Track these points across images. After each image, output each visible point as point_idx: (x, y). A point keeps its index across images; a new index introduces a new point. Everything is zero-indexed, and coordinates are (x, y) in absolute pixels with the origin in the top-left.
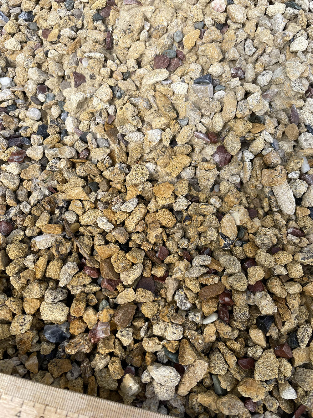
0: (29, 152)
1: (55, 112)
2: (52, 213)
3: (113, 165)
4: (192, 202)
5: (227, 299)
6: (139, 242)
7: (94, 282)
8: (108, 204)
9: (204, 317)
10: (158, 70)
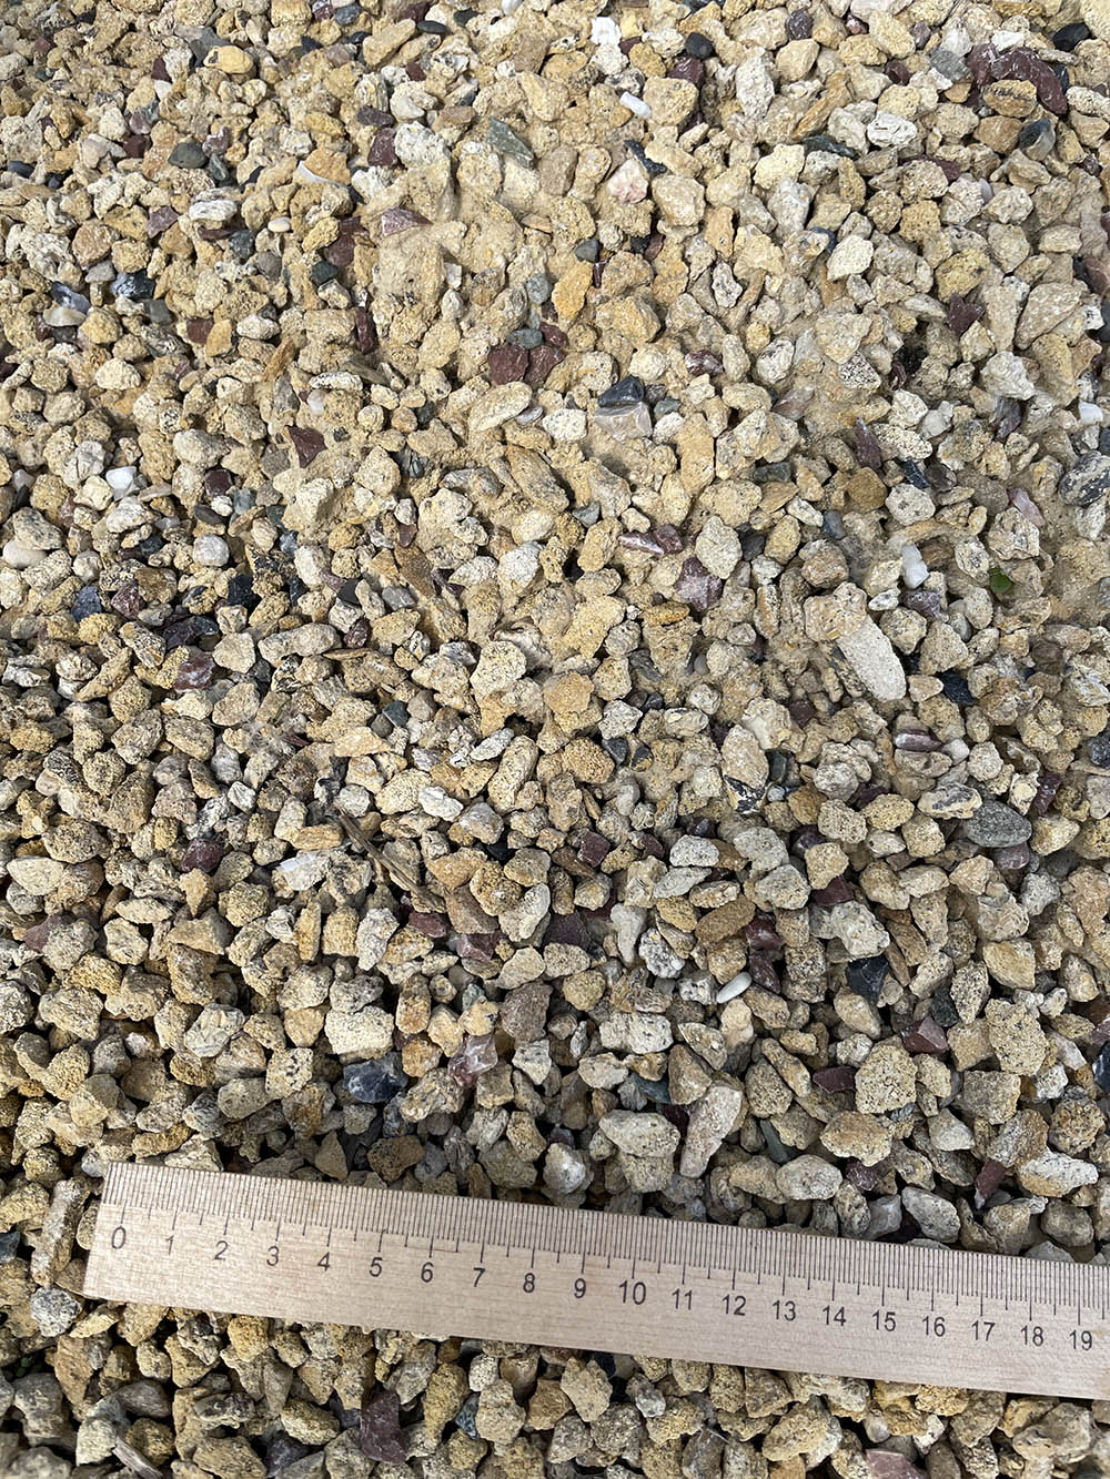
0: (221, 655)
1: (262, 536)
2: (308, 799)
3: (434, 649)
4: (645, 711)
5: (764, 935)
6: (530, 832)
7: (441, 946)
8: (440, 749)
9: (718, 987)
10: (502, 389)
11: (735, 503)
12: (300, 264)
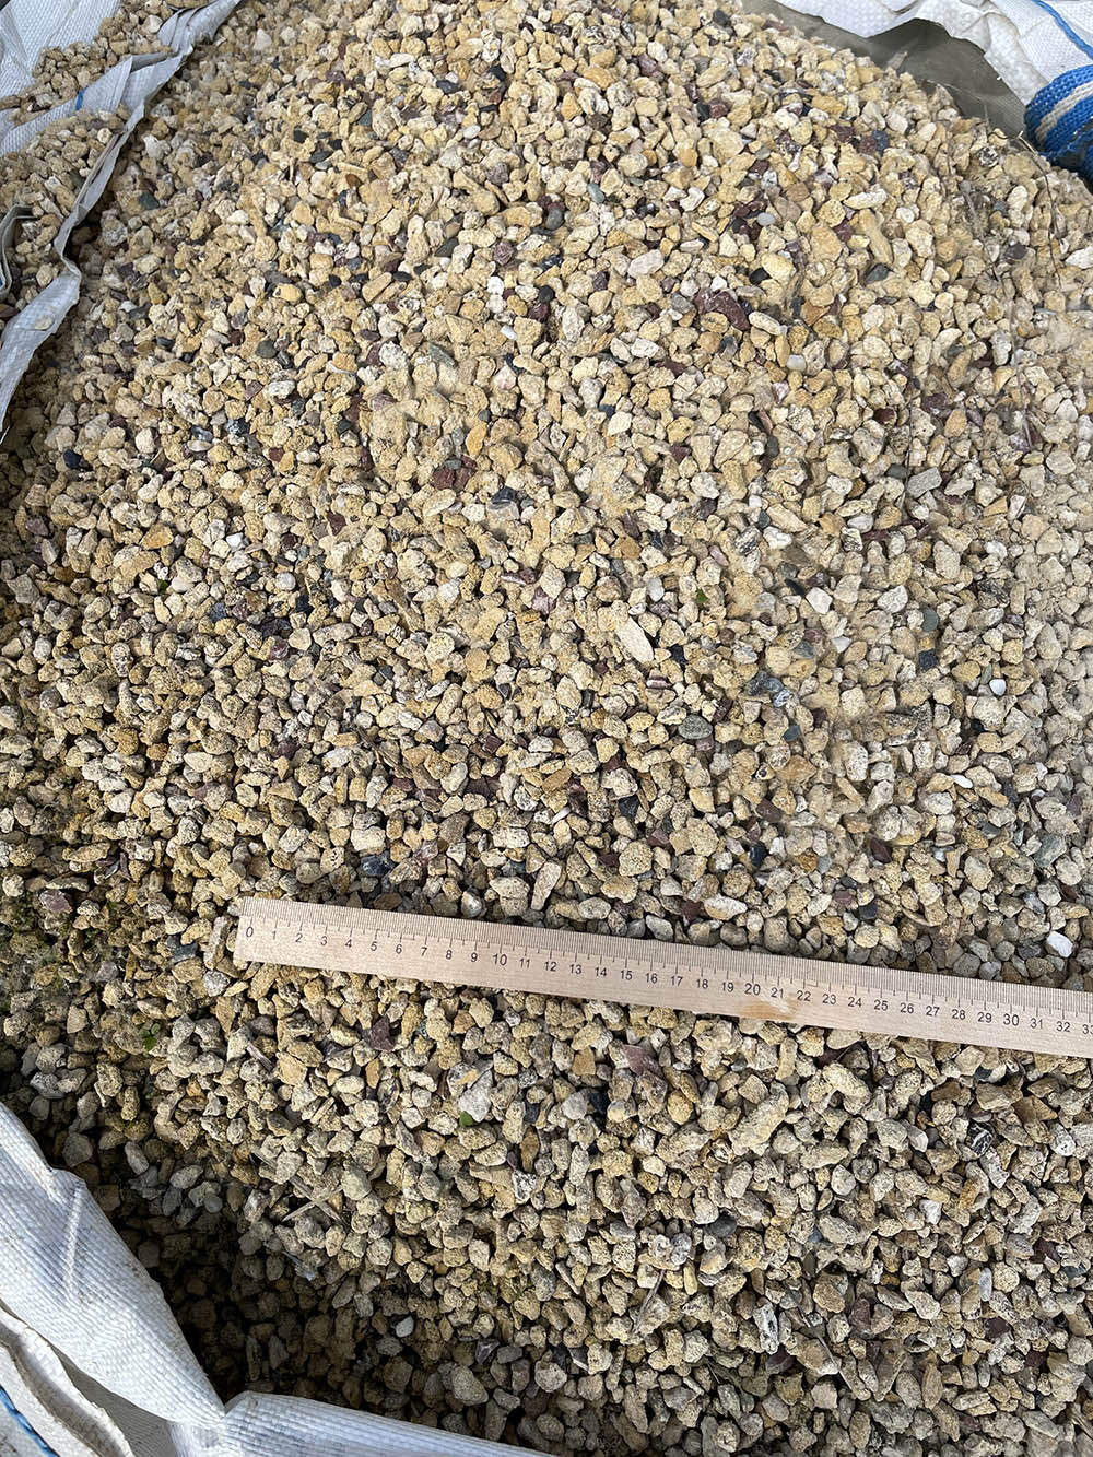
0: (293, 641)
1: (313, 573)
2: (340, 719)
3: (407, 637)
4: (518, 669)
5: (575, 786)
6: (457, 736)
7: (410, 796)
8: (410, 691)
9: (553, 814)
10: (440, 493)
11: (561, 558)
12: (330, 421)
